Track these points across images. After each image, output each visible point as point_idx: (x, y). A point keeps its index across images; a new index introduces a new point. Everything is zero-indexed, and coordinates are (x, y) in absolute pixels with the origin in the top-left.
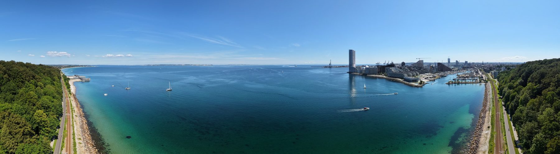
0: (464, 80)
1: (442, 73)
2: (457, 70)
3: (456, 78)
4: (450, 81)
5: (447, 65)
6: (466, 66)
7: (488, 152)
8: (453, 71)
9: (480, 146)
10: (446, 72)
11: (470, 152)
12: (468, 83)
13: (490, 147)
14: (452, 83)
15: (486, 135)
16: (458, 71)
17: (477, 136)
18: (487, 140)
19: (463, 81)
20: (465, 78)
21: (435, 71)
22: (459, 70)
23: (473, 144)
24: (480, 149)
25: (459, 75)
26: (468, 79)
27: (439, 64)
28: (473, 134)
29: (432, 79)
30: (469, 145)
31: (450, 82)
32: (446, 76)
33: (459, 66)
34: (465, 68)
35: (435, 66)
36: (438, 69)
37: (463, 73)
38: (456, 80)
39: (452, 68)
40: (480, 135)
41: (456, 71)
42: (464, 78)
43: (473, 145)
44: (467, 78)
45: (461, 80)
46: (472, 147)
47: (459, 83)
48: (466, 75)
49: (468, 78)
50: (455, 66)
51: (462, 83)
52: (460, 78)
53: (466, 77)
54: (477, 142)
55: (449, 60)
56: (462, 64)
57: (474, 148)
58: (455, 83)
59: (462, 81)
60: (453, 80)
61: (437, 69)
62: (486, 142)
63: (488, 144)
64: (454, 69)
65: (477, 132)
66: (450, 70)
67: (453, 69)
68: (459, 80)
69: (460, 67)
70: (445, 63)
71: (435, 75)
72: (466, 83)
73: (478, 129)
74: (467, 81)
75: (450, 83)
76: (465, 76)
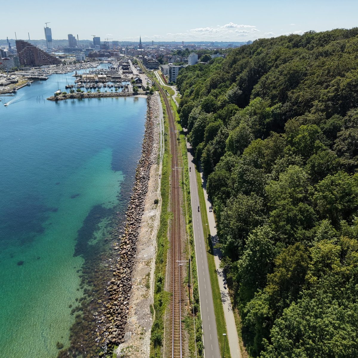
0: (95, 88)
1: (33, 72)
2: (75, 63)
3: (74, 84)
4: (58, 92)
5: (43, 48)
6: (96, 51)
7: (156, 263)
8: (64, 63)
9: (139, 247)
10: (44, 68)
11: (121, 265)
12: (106, 96)
13: (158, 250)
14: (65, 97)
15: (150, 222)
16: (78, 65)
17: (132, 224)
18: (153, 233)
19: (93, 92)
20: (97, 82)
21: (12, 64)
22: (78, 61)
23: (126, 243)
24: (140, 256)
25: (81, 77)
26: (105, 87)
27: (21, 44)
28: (125, 219)
29: (7, 88)
30: (117, 248)
31: (60, 94)
32: (45, 80)
33: (78, 50)
34: (96, 55)
35: (10, 50)
36: (20, 57)
37: (91, 70)
38: (74, 89)
39: (60, 57)
40: (138, 221)
41: (70, 63)
42: (95, 83)
43: (125, 247)
44: (101, 84)
45: (87, 89)
46: (124, 251)
47: (81, 97)
48: (100, 76)
49: (103, 82)
50: (66, 50)
51: (90, 97)
52: (85, 82)
53: (100, 82)
54: (133, 238)
55: (48, 31)
56: (87, 46)
57: (126, 253)
58: (72, 97)
59: (89, 90)
60: (67, 88)
61: (15, 59)
62: (151, 237)
63: (155, 243)
64: (67, 60)
65: (132, 213)
66: (55, 61)
67: (63, 60)
68: (82, 89)
69: (82, 54)
70: (37, 42)
71: (13, 76)
72: (99, 97)
73: (133, 206)
74: (102, 90)
75: (59, 97)
76: (97, 79)
